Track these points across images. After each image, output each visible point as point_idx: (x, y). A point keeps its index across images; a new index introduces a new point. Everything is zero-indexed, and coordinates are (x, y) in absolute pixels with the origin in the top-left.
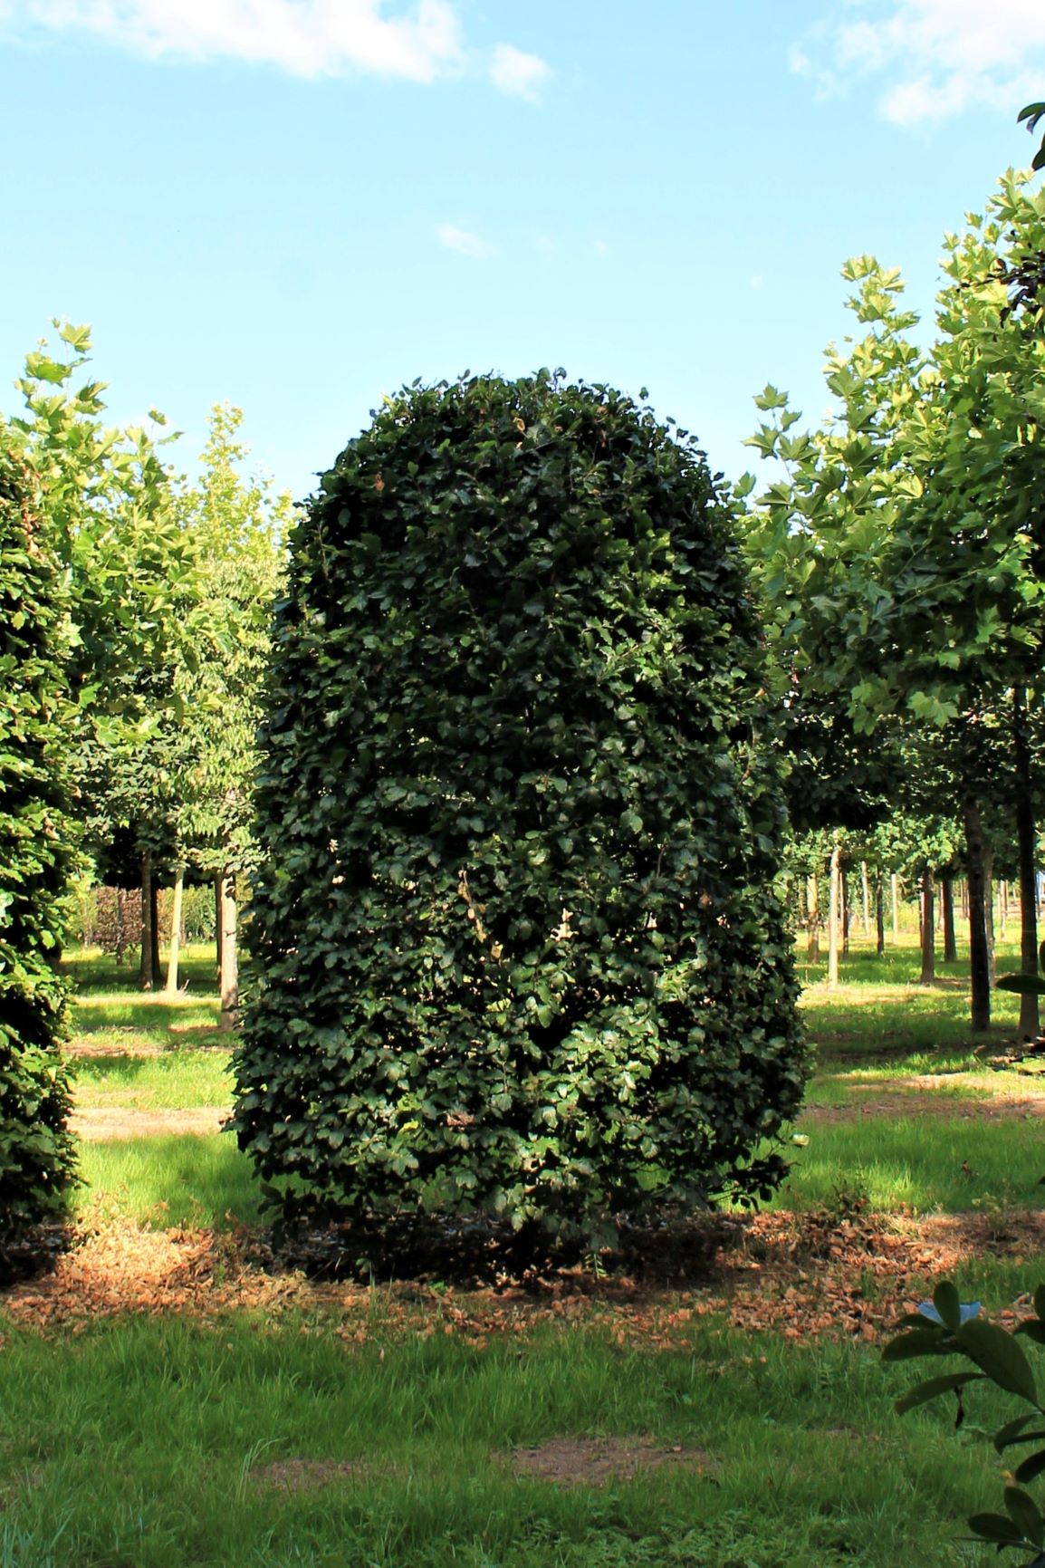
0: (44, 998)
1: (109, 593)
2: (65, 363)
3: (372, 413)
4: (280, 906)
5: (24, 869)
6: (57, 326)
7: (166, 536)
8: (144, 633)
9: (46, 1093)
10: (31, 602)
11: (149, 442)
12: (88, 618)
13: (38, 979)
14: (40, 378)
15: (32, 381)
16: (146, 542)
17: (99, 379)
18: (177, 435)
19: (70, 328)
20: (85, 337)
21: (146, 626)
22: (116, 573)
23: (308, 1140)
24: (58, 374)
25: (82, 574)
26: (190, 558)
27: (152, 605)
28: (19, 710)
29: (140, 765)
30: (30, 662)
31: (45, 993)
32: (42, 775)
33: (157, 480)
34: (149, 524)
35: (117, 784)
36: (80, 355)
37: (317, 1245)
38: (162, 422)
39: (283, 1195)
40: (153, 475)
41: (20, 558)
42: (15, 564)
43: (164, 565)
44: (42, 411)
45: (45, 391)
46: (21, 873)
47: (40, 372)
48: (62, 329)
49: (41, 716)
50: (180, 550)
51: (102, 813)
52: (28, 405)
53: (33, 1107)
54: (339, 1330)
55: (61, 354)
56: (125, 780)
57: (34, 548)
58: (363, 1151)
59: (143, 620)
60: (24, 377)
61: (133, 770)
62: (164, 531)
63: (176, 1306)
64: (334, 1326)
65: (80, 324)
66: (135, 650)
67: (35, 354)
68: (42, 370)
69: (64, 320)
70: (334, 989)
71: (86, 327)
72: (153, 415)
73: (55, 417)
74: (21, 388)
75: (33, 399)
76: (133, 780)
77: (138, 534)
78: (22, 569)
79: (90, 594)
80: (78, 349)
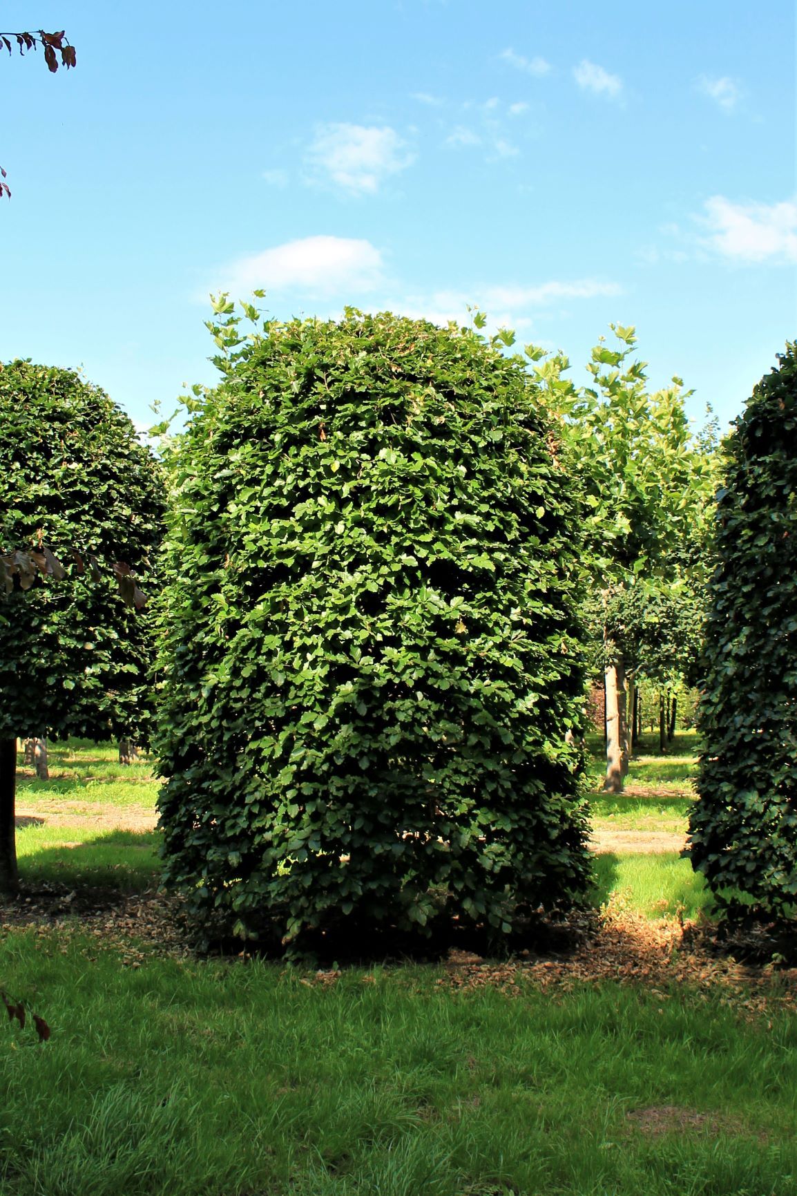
0: (563, 763)
1: (649, 497)
2: (621, 352)
3: (777, 355)
4: (717, 704)
5: (546, 677)
6: (614, 329)
7: (685, 459)
8: (674, 524)
9: (566, 826)
10: (551, 499)
11: (673, 398)
12: (638, 514)
13: (559, 751)
14: (602, 362)
15: (597, 364)
16: (672, 463)
17: (641, 360)
18: (692, 392)
19: (622, 329)
20: (632, 333)
21: (676, 519)
22: (651, 484)
23: (732, 867)
24: (616, 359)
25: (632, 487)
26: (707, 473)
27: (678, 505)
28: (543, 572)
29: (694, 611)
30: (554, 540)
31: (564, 760)
32: (559, 615)
33: (680, 423)
34: (673, 451)
35: (680, 623)
36: (630, 346)
37: (756, 937)
38: (681, 384)
39: (729, 902)
40: (677, 419)
41: (544, 470)
42: (540, 474)
43: (689, 478)
44: (605, 383)
45: (606, 370)
46: (543, 679)
47: (603, 357)
48: (617, 330)
49: (561, 575)
50: (700, 468)
51: (671, 642)
52: (596, 381)
53: (555, 834)
54: (746, 1003)
55: (615, 346)
56: (685, 621)
57: (556, 463)
58: (769, 877)
59: (674, 515)
60: (592, 362)
61: (690, 614)
62: (683, 455)
63: (639, 977)
64: (744, 1000)
65: (629, 327)
66: (670, 535)
67: (598, 347)
68: (604, 356)
69: (618, 323)
70: (750, 762)
71: (632, 328)
72: (675, 380)
73: (613, 386)
74: (590, 369)
75: (598, 376)
76: (690, 621)
77: (668, 459)
78: (543, 477)
79: (637, 499)
80: (629, 342)
